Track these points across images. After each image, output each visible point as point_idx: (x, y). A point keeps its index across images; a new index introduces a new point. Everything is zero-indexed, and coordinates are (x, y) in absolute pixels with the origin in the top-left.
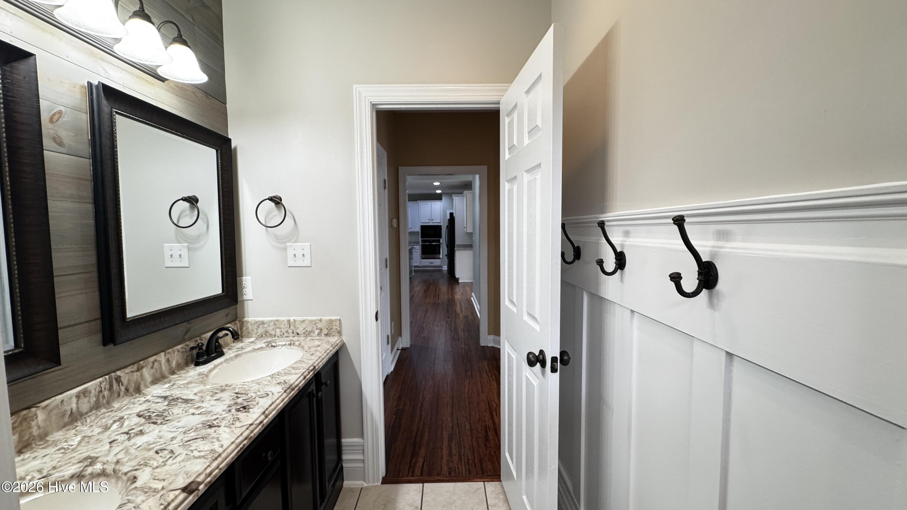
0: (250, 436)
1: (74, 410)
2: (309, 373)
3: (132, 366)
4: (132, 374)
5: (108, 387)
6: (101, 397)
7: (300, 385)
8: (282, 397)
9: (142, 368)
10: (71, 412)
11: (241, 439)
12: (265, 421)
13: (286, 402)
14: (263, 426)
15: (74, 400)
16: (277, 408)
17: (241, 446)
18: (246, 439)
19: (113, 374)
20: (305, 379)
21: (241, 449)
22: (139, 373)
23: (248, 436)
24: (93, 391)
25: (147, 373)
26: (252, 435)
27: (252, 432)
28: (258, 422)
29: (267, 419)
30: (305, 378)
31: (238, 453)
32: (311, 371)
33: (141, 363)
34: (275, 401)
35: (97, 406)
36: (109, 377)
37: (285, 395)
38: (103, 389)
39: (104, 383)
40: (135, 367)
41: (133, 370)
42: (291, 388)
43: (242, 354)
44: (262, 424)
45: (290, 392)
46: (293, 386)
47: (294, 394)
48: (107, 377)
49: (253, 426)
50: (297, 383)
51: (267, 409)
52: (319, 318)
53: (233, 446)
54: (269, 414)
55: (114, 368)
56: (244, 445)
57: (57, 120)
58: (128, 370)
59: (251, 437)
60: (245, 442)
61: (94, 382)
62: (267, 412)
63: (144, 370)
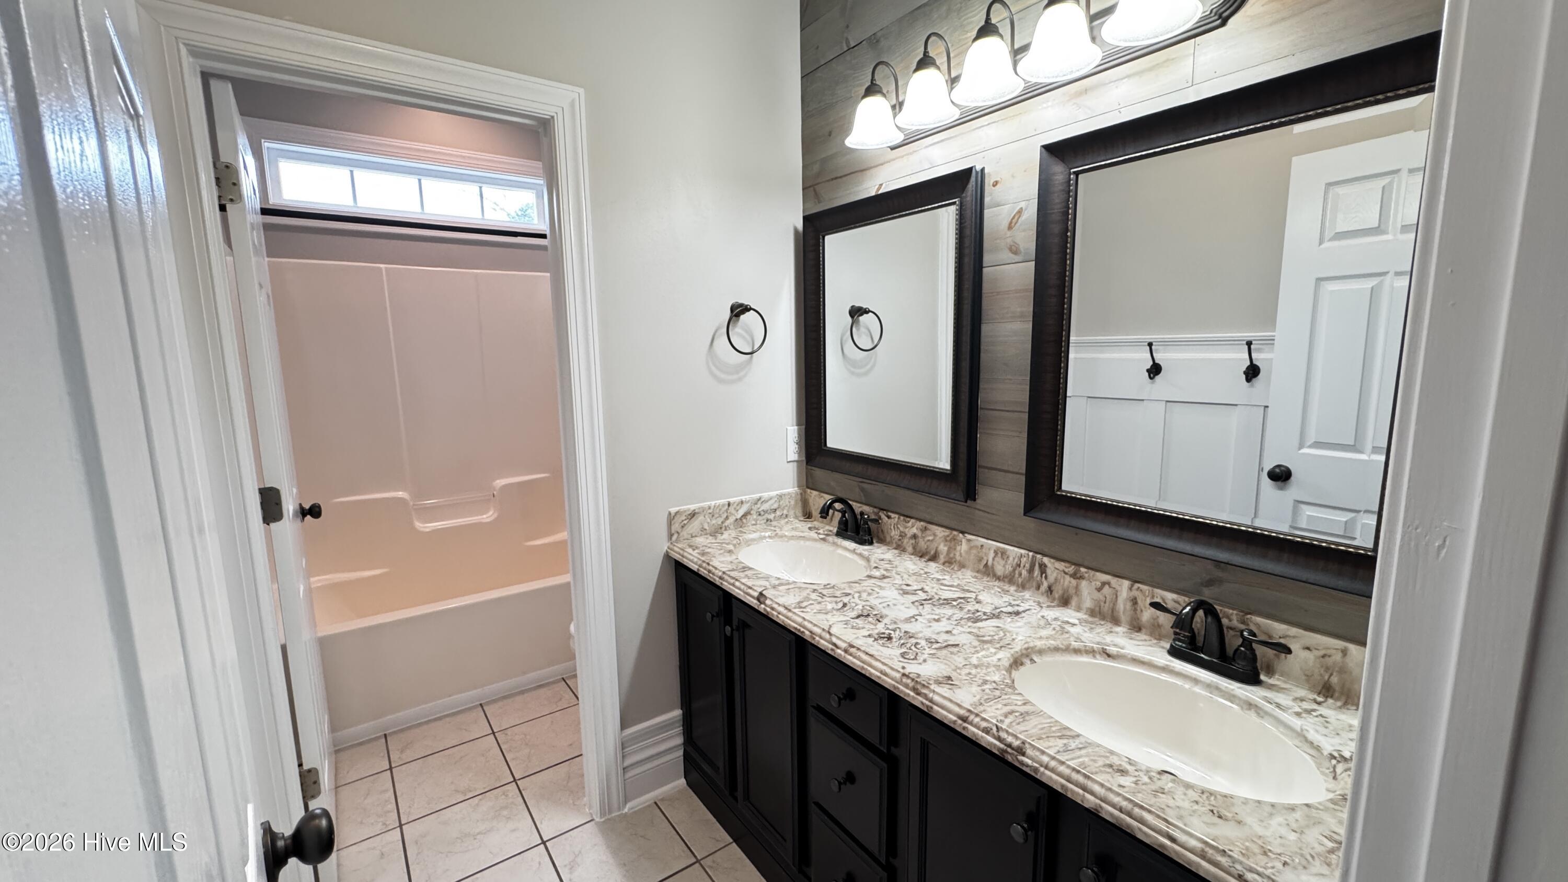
0: (815, 636)
3: (1067, 565)
4: (1063, 574)
7: (935, 707)
8: (888, 671)
9: (1082, 578)
11: (809, 626)
12: (839, 651)
13: (883, 680)
14: (832, 650)
16: (866, 666)
17: (802, 629)
18: (811, 632)
21: (799, 630)
23: (814, 634)
25: (1088, 591)
26: (817, 638)
27: (821, 637)
28: (834, 640)
29: (843, 653)
31: (796, 629)
33: (1083, 570)
34: (877, 660)
35: (1010, 579)
36: (1033, 556)
37: (898, 676)
38: (1022, 565)
39: (1025, 559)
40: (1071, 569)
41: (1066, 570)
42: (919, 687)
44: (834, 648)
45: (906, 686)
46: (924, 691)
47: (909, 695)
48: (1031, 554)
49: (827, 636)
50: (936, 698)
51: (858, 649)
53: (799, 620)
54: (851, 655)
55: (1046, 550)
56: (803, 632)
57: (1016, 224)
58: (1061, 566)
59: (814, 639)
60: (807, 633)
62: (852, 650)
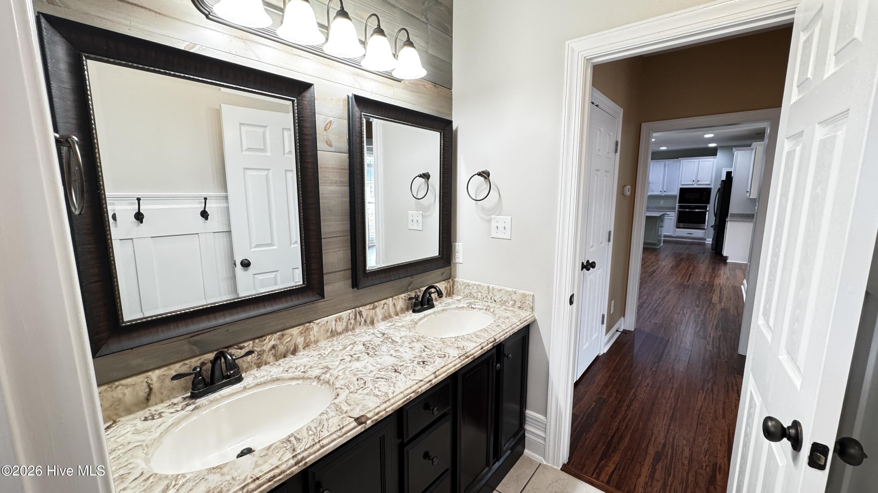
0: (417, 391)
1: (334, 329)
2: (488, 344)
3: (370, 305)
4: (369, 310)
5: (353, 317)
6: (349, 323)
7: (475, 355)
8: (455, 363)
9: (376, 307)
10: (332, 330)
11: (409, 391)
12: (433, 381)
13: (458, 367)
14: (430, 385)
15: (334, 323)
16: (448, 372)
17: (408, 397)
18: (413, 392)
19: (357, 309)
20: (482, 350)
21: (407, 400)
22: (374, 311)
24: (345, 319)
25: (379, 312)
26: (420, 390)
27: (420, 387)
28: (427, 380)
29: (436, 380)
30: (482, 348)
31: (404, 402)
32: (491, 343)
33: (376, 303)
34: (448, 365)
35: (346, 330)
36: (355, 310)
37: (459, 360)
38: (351, 318)
39: (352, 314)
40: (371, 306)
41: (370, 308)
42: (466, 355)
43: (447, 309)
44: (430, 383)
45: (464, 359)
46: (468, 354)
47: (467, 361)
48: (354, 310)
49: (422, 383)
50: (473, 352)
51: (438, 370)
52: (514, 290)
53: (401, 396)
54: (439, 376)
55: (359, 304)
56: (411, 397)
57: (329, 128)
58: (368, 307)
60: (412, 395)
61: (345, 312)
62: (437, 373)
63: (377, 309)
